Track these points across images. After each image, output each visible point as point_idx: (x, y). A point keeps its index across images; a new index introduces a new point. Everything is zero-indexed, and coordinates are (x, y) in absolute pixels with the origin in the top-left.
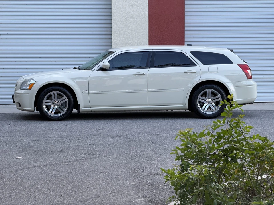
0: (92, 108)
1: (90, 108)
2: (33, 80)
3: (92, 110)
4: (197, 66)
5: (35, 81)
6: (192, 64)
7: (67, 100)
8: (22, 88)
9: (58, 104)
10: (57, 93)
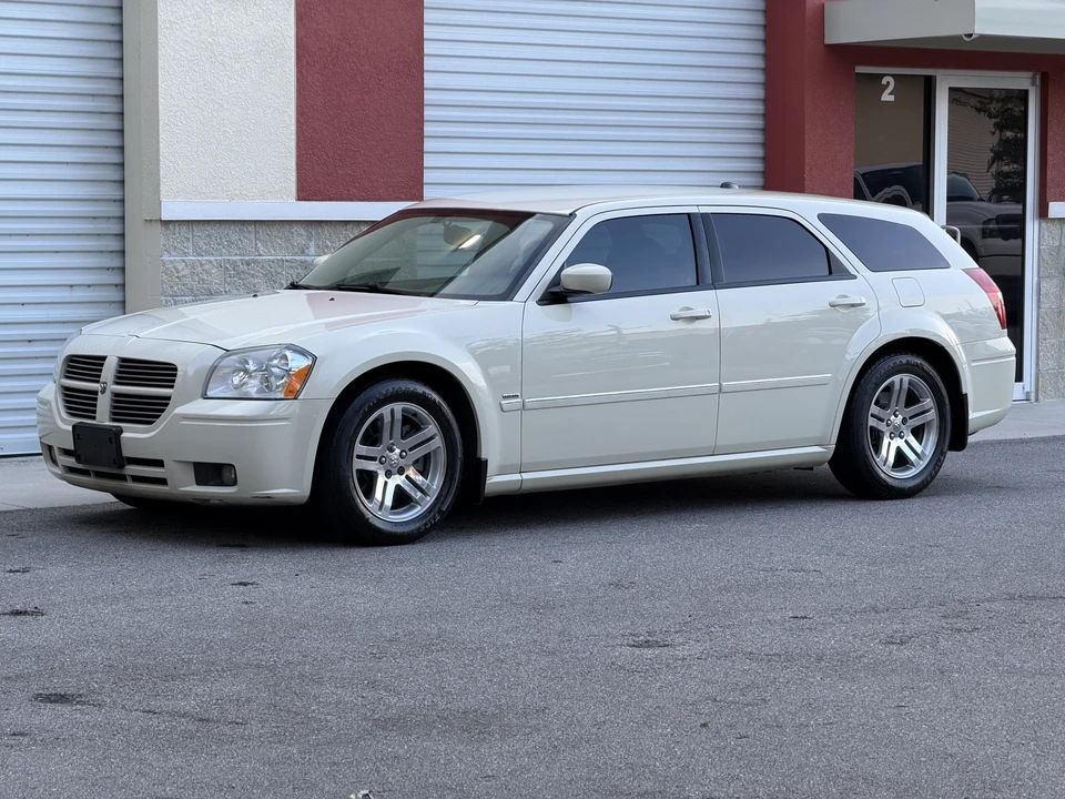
0: (526, 476)
1: (517, 477)
2: (303, 352)
3: (526, 486)
4: (855, 277)
5: (315, 359)
6: (834, 270)
7: (438, 442)
8: (209, 394)
9: (402, 462)
10: (404, 410)
